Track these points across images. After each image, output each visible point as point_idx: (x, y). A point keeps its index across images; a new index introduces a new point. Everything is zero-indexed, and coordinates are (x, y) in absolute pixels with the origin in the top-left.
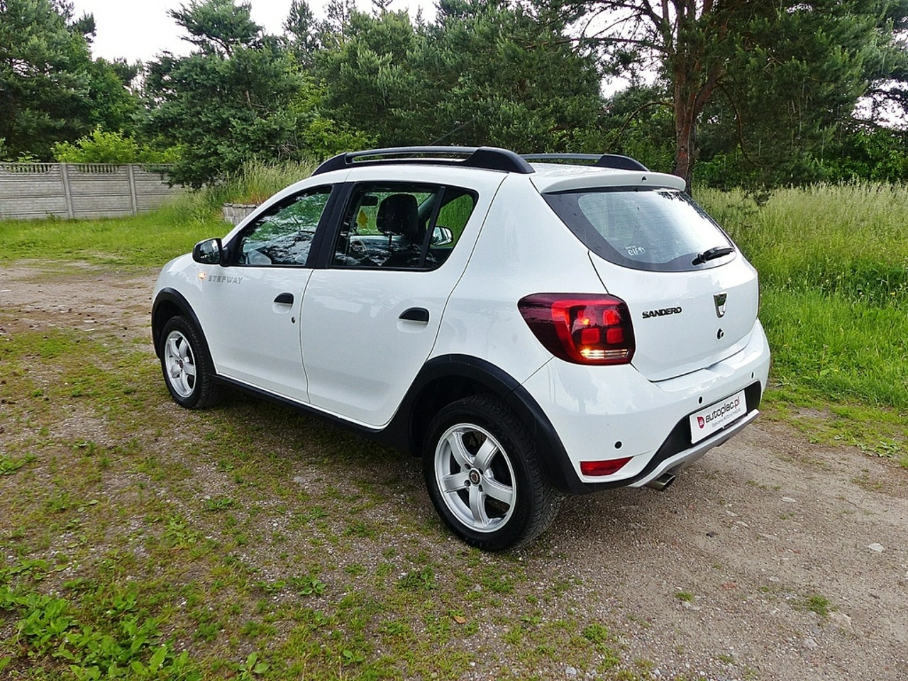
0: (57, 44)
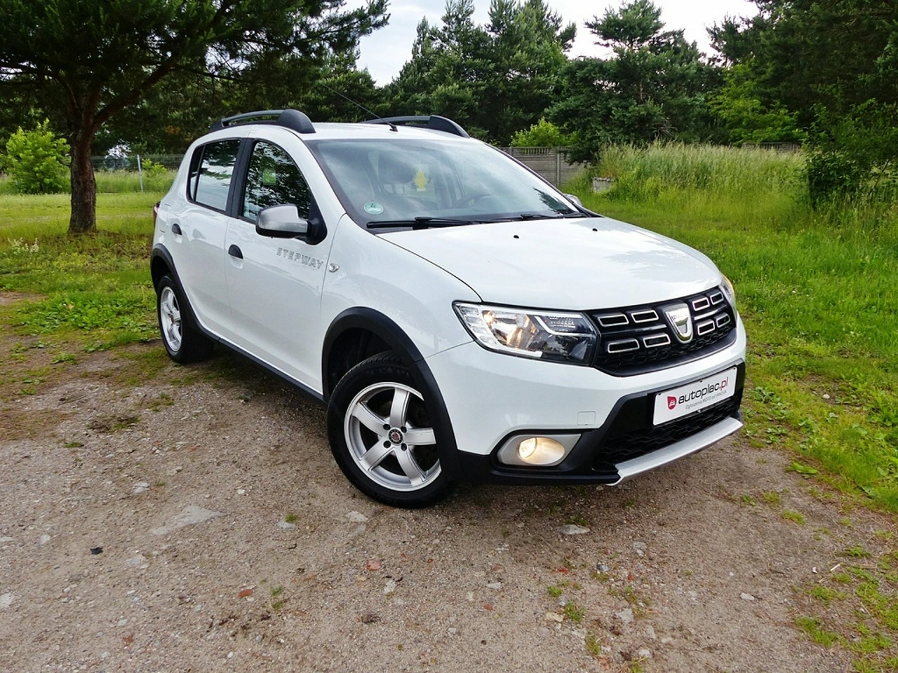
0: (537, 53)
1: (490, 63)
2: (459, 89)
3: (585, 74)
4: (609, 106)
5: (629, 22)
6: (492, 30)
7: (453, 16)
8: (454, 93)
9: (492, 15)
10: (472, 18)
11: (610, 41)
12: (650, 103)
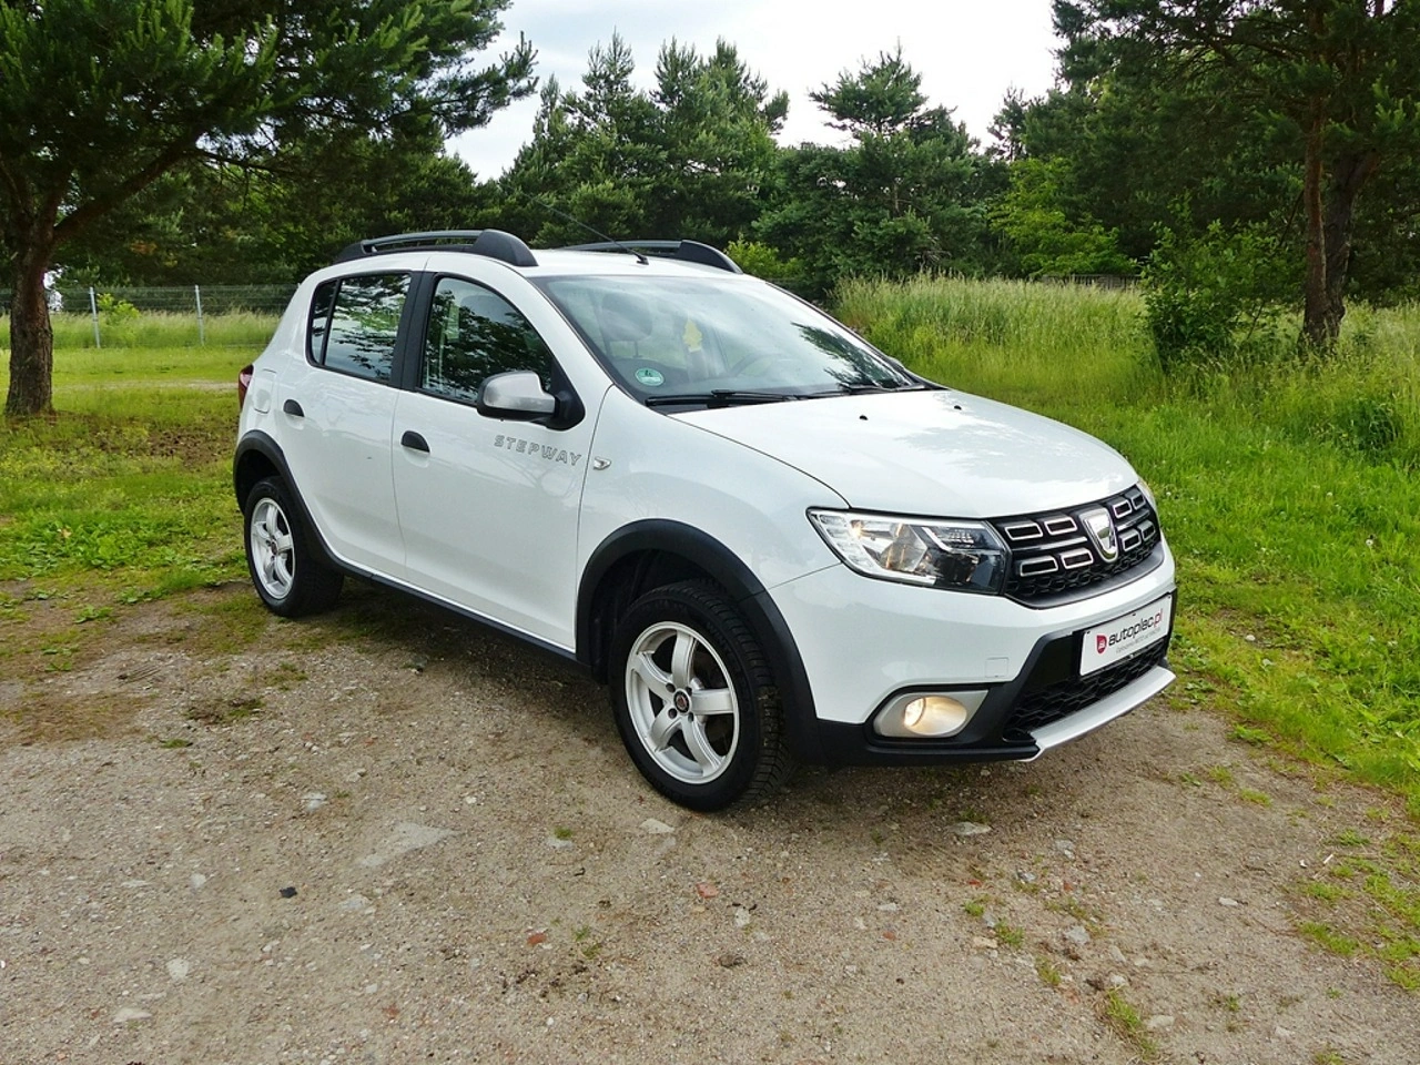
0: (732, 136)
1: (660, 150)
2: (614, 189)
3: (813, 169)
4: (850, 219)
5: (875, 94)
6: (663, 100)
7: (600, 77)
8: (606, 195)
9: (661, 77)
10: (631, 79)
11: (848, 122)
12: (910, 216)
